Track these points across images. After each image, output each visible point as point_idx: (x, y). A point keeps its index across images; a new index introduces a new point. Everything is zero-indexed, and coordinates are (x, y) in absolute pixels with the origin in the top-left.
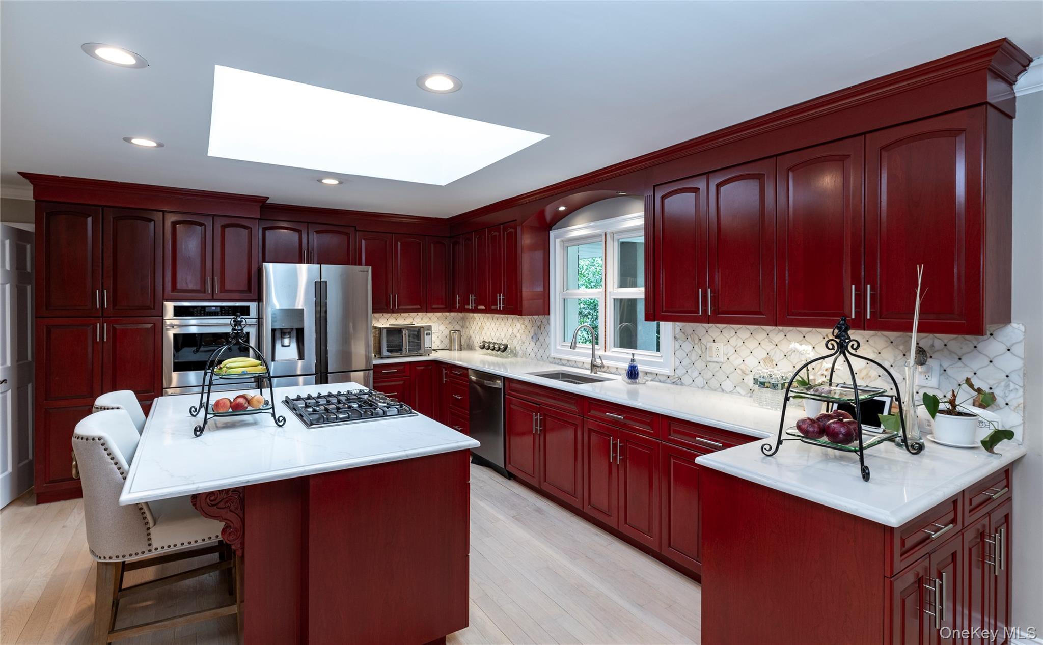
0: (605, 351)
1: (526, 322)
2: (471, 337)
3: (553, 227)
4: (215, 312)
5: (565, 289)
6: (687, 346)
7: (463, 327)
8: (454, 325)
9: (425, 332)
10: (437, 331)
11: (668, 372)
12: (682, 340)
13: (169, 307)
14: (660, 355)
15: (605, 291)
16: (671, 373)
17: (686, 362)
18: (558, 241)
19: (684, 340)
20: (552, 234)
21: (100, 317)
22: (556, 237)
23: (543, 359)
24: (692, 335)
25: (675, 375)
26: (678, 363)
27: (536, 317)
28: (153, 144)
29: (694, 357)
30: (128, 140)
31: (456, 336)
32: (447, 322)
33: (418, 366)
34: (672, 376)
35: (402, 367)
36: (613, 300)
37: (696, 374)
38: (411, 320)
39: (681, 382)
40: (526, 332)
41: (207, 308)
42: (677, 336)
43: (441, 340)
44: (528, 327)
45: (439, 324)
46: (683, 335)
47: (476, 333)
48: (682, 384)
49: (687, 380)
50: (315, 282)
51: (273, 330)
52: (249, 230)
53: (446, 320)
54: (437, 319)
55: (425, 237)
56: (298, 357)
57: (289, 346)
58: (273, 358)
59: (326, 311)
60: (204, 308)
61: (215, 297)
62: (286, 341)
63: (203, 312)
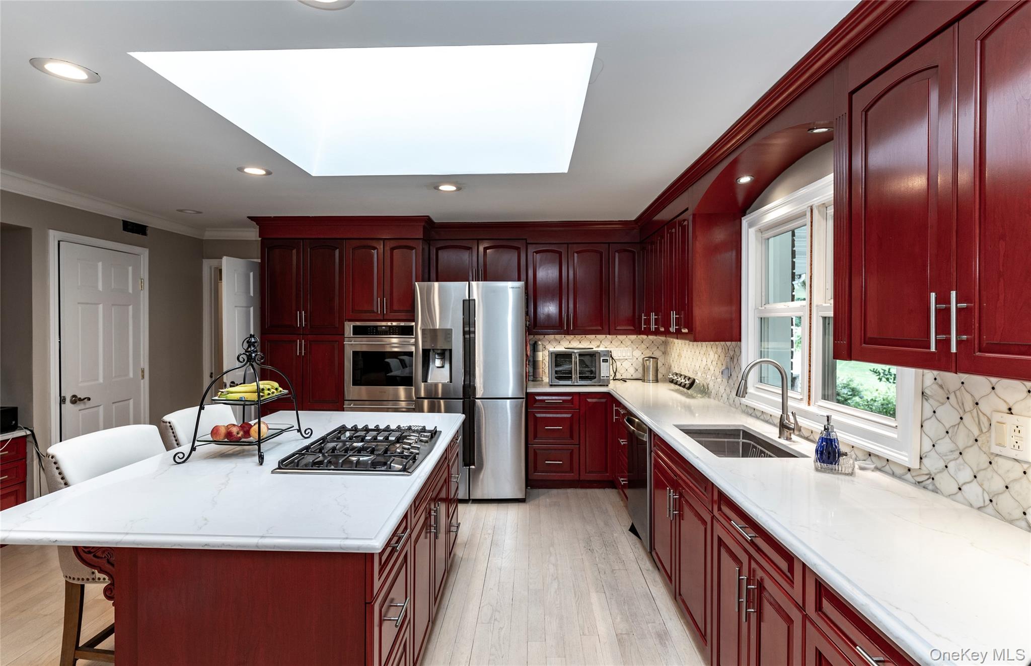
0: (809, 404)
1: (720, 350)
2: (671, 366)
3: (748, 212)
4: (385, 331)
5: (763, 304)
6: (948, 414)
7: (666, 353)
8: (653, 350)
9: (602, 359)
10: (631, 357)
11: (907, 459)
12: (938, 401)
13: (349, 327)
14: (894, 425)
15: (811, 304)
16: (915, 465)
17: (945, 445)
18: (752, 231)
19: (942, 401)
20: (745, 222)
21: (301, 334)
22: (751, 225)
23: (735, 405)
24: (958, 393)
25: (923, 467)
26: (927, 445)
27: (728, 343)
29: (962, 440)
30: (241, 169)
31: (651, 363)
32: (643, 346)
33: (588, 398)
34: (915, 470)
35: (569, 398)
36: (821, 320)
37: (965, 475)
38: (598, 343)
39: (934, 485)
40: (719, 364)
41: (379, 328)
42: (927, 391)
43: (635, 369)
44: (721, 358)
45: (633, 349)
46: (940, 391)
47: (675, 362)
48: (936, 491)
49: (946, 483)
50: (464, 301)
51: (423, 350)
52: (414, 251)
53: (642, 344)
54: (631, 342)
55: (607, 245)
56: (448, 380)
57: (443, 367)
58: (425, 379)
59: (474, 332)
60: (376, 327)
61: (385, 318)
62: (438, 363)
63: (376, 331)
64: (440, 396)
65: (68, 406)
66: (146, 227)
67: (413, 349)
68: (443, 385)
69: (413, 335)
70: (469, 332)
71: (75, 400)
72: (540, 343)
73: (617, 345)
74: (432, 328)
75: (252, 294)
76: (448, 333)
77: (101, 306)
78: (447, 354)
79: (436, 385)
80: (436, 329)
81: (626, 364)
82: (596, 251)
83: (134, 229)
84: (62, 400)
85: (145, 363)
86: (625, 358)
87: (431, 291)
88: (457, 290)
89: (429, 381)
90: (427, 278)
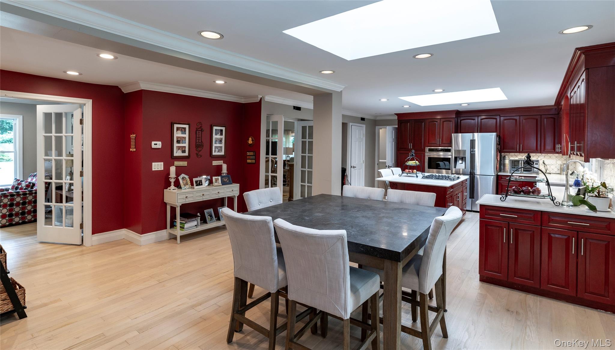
4: (440, 150)
10: (555, 164)
13: (427, 149)
28: (408, 106)
38: (537, 157)
43: (558, 169)
45: (556, 160)
50: (471, 140)
51: (455, 157)
52: (452, 122)
53: (562, 158)
54: (555, 157)
55: (540, 116)
56: (464, 168)
57: (462, 163)
58: (455, 167)
59: (475, 151)
60: (437, 149)
61: (440, 146)
62: (460, 162)
63: (437, 150)
64: (461, 173)
65: (352, 168)
66: (365, 118)
67: (450, 157)
68: (463, 169)
69: (450, 152)
70: (473, 151)
71: (354, 167)
72: (507, 156)
73: (547, 158)
74: (458, 149)
75: (394, 138)
76: (464, 152)
77: (357, 142)
78: (464, 159)
79: (460, 169)
80: (460, 150)
81: (552, 167)
82: (534, 119)
83: (363, 119)
84: (351, 167)
85: (364, 159)
86: (552, 164)
87: (458, 137)
88: (468, 136)
89: (457, 168)
90: (457, 132)
